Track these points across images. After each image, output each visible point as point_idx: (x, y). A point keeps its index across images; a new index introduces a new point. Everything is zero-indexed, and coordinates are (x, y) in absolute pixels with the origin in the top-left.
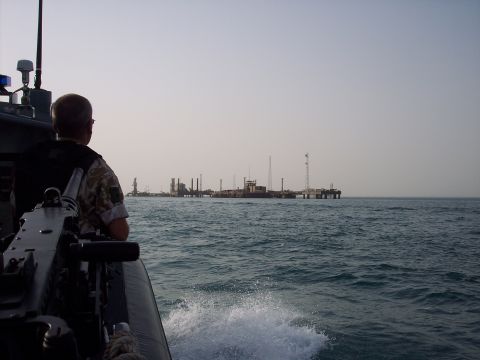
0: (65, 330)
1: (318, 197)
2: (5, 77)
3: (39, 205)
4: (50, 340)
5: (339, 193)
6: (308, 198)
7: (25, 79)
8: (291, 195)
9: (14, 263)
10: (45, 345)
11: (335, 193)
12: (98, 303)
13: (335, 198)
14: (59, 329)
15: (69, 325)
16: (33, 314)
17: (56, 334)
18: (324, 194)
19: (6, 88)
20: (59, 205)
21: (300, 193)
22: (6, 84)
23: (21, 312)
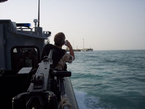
0: (54, 95)
1: (87, 51)
2: (29, 24)
3: (42, 61)
4: (51, 98)
5: (93, 50)
6: (84, 51)
7: (36, 25)
8: (79, 51)
9: (39, 77)
10: (49, 99)
11: (91, 50)
12: (60, 88)
13: (91, 51)
14: (52, 95)
15: (55, 94)
16: (45, 91)
17: (52, 96)
18: (88, 50)
19: (30, 27)
20: (48, 61)
21: (82, 50)
22: (30, 26)
23: (42, 90)
